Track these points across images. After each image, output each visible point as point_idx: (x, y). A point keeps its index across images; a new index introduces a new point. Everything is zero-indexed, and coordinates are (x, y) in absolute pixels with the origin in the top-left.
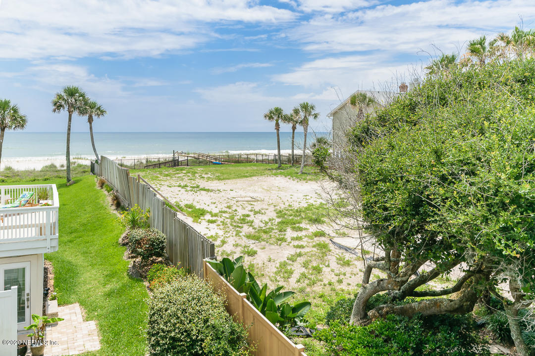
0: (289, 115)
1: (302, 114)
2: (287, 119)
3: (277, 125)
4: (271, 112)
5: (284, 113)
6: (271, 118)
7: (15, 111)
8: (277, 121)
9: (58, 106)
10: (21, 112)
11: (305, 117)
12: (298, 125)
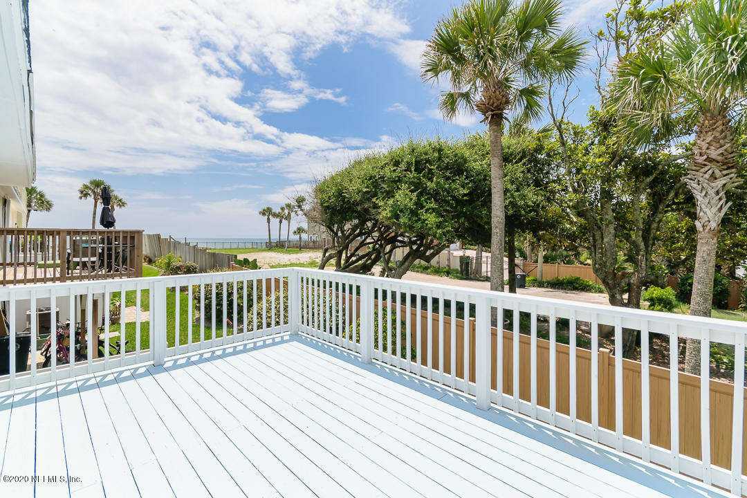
0: (277, 212)
1: (286, 211)
2: (275, 215)
3: (269, 219)
4: (264, 210)
5: (273, 211)
6: (264, 214)
7: (42, 196)
8: (268, 216)
9: (84, 194)
10: (48, 197)
11: (289, 213)
12: (283, 220)
